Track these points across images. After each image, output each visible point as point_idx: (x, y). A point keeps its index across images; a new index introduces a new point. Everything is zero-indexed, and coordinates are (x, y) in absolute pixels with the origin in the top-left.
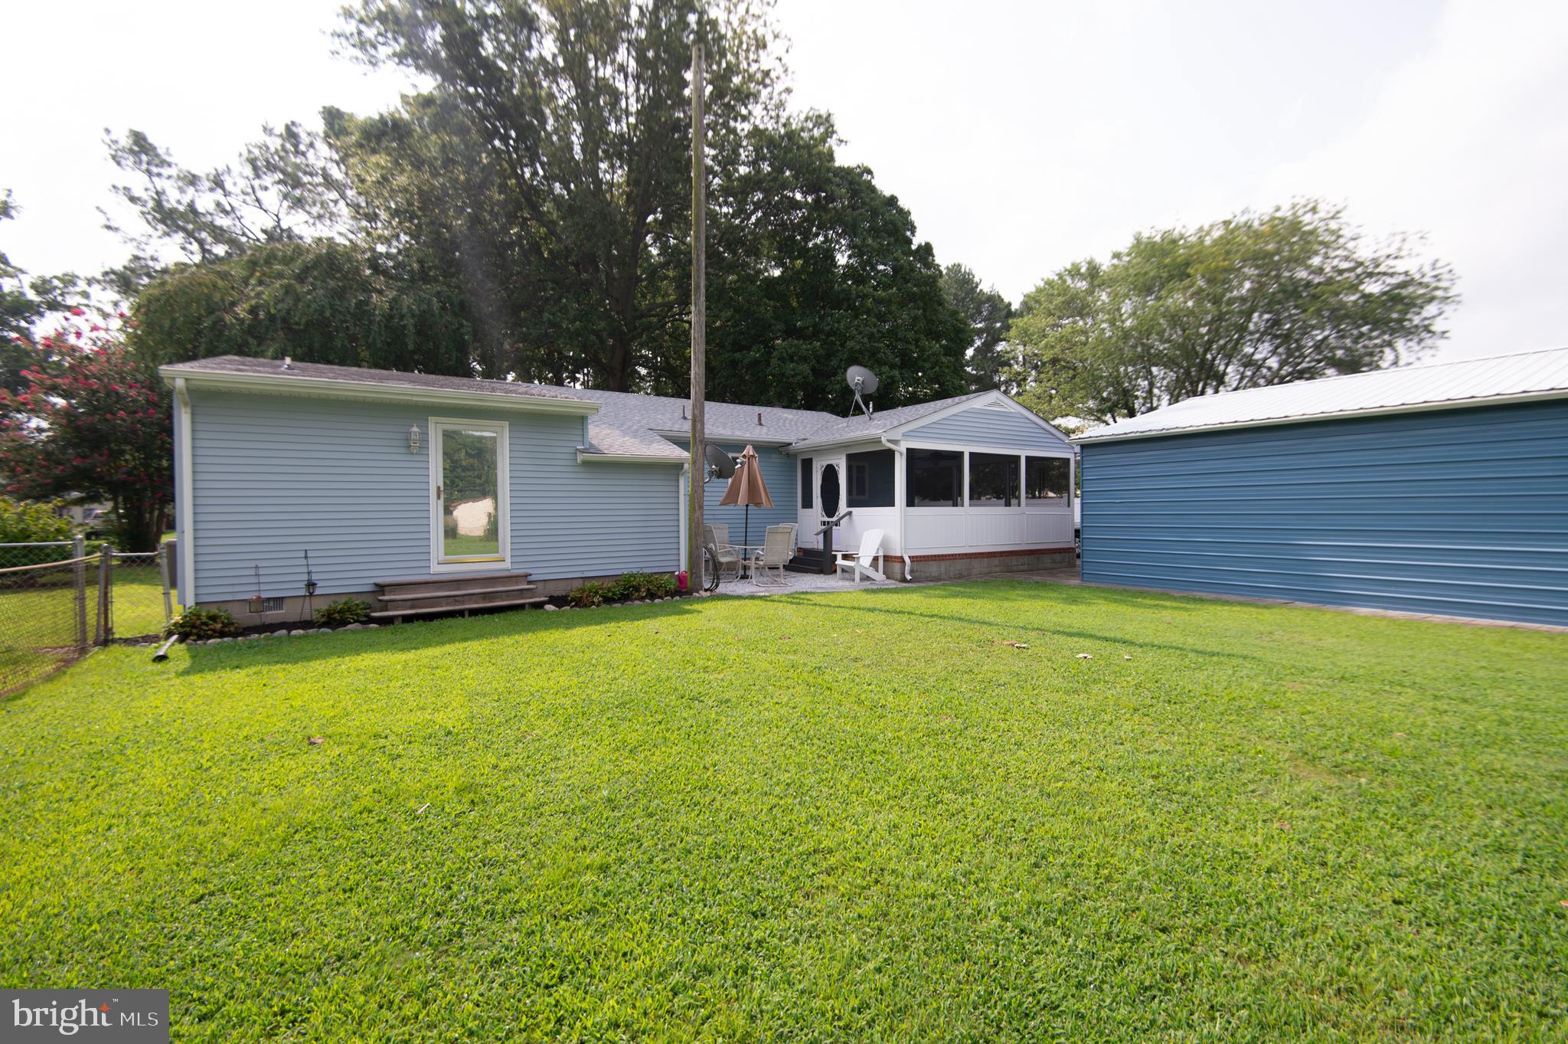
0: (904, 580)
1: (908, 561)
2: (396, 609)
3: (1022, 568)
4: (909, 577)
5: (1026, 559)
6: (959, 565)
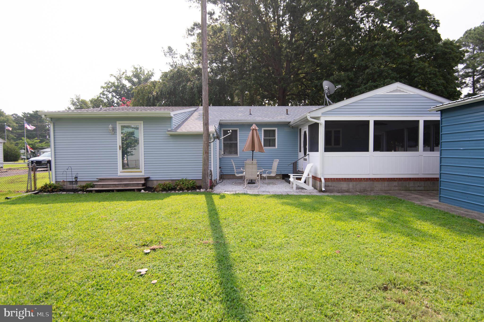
0: (321, 191)
1: (323, 180)
2: (97, 187)
3: (419, 188)
4: (323, 189)
5: (422, 183)
6: (364, 185)
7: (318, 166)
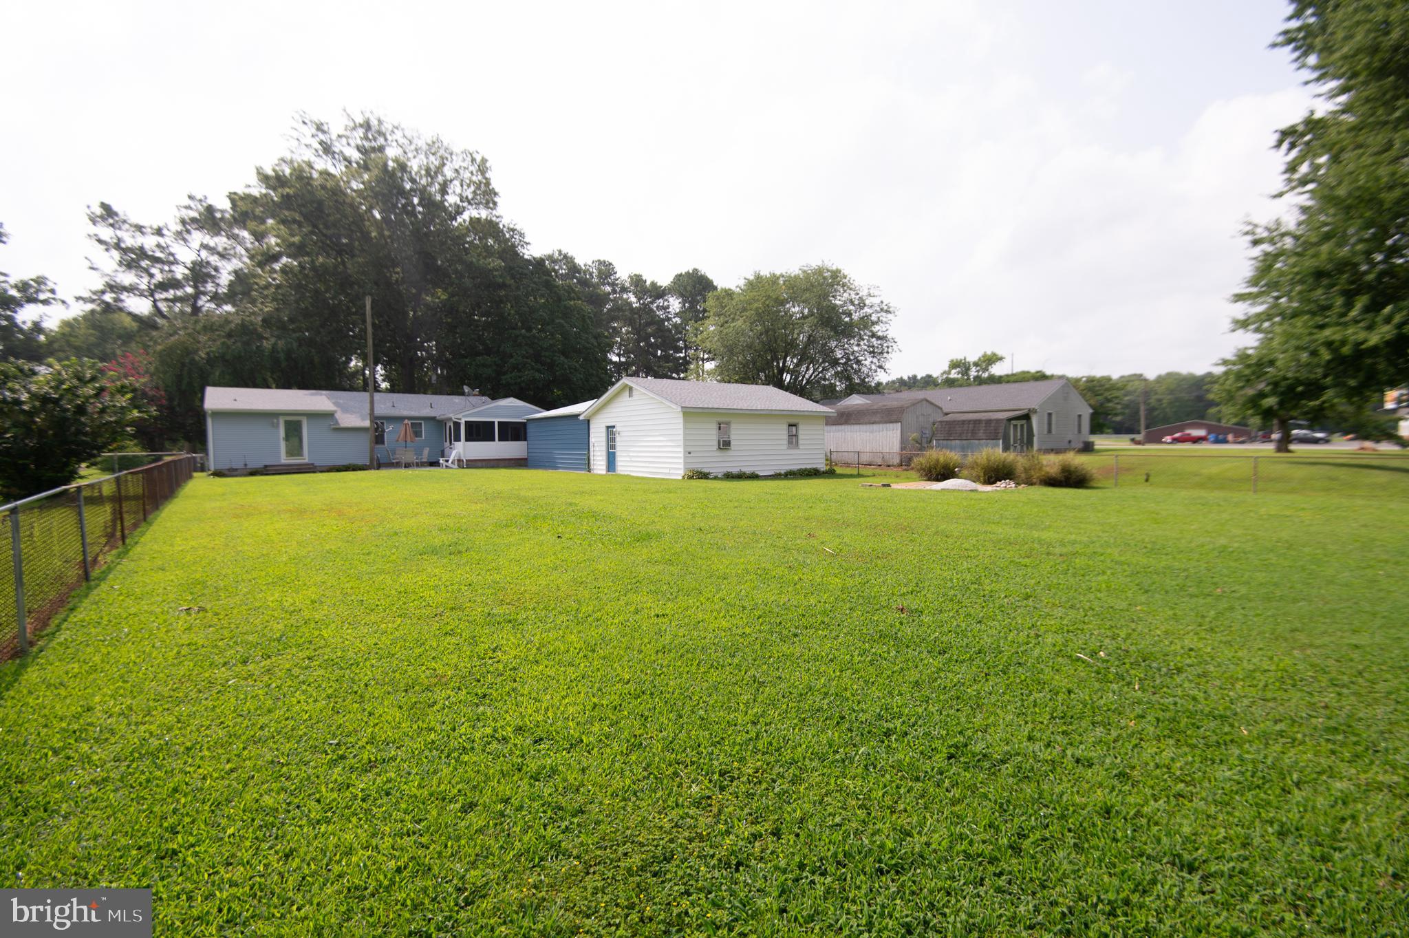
1: (465, 461)
7: (462, 452)
